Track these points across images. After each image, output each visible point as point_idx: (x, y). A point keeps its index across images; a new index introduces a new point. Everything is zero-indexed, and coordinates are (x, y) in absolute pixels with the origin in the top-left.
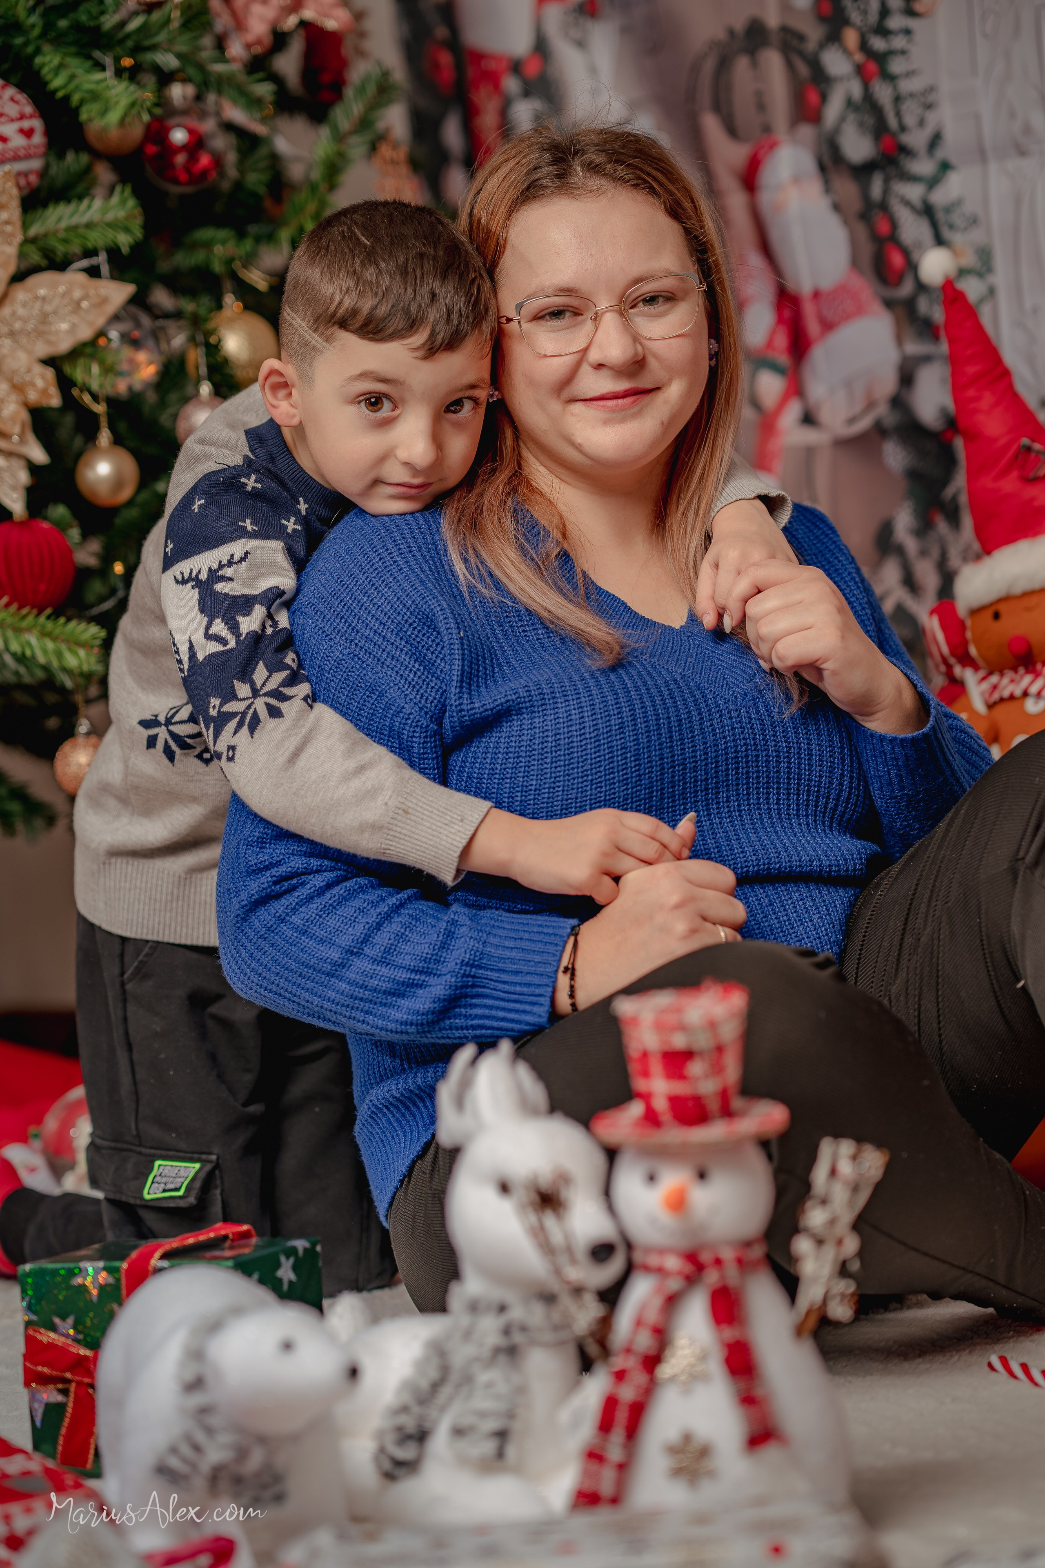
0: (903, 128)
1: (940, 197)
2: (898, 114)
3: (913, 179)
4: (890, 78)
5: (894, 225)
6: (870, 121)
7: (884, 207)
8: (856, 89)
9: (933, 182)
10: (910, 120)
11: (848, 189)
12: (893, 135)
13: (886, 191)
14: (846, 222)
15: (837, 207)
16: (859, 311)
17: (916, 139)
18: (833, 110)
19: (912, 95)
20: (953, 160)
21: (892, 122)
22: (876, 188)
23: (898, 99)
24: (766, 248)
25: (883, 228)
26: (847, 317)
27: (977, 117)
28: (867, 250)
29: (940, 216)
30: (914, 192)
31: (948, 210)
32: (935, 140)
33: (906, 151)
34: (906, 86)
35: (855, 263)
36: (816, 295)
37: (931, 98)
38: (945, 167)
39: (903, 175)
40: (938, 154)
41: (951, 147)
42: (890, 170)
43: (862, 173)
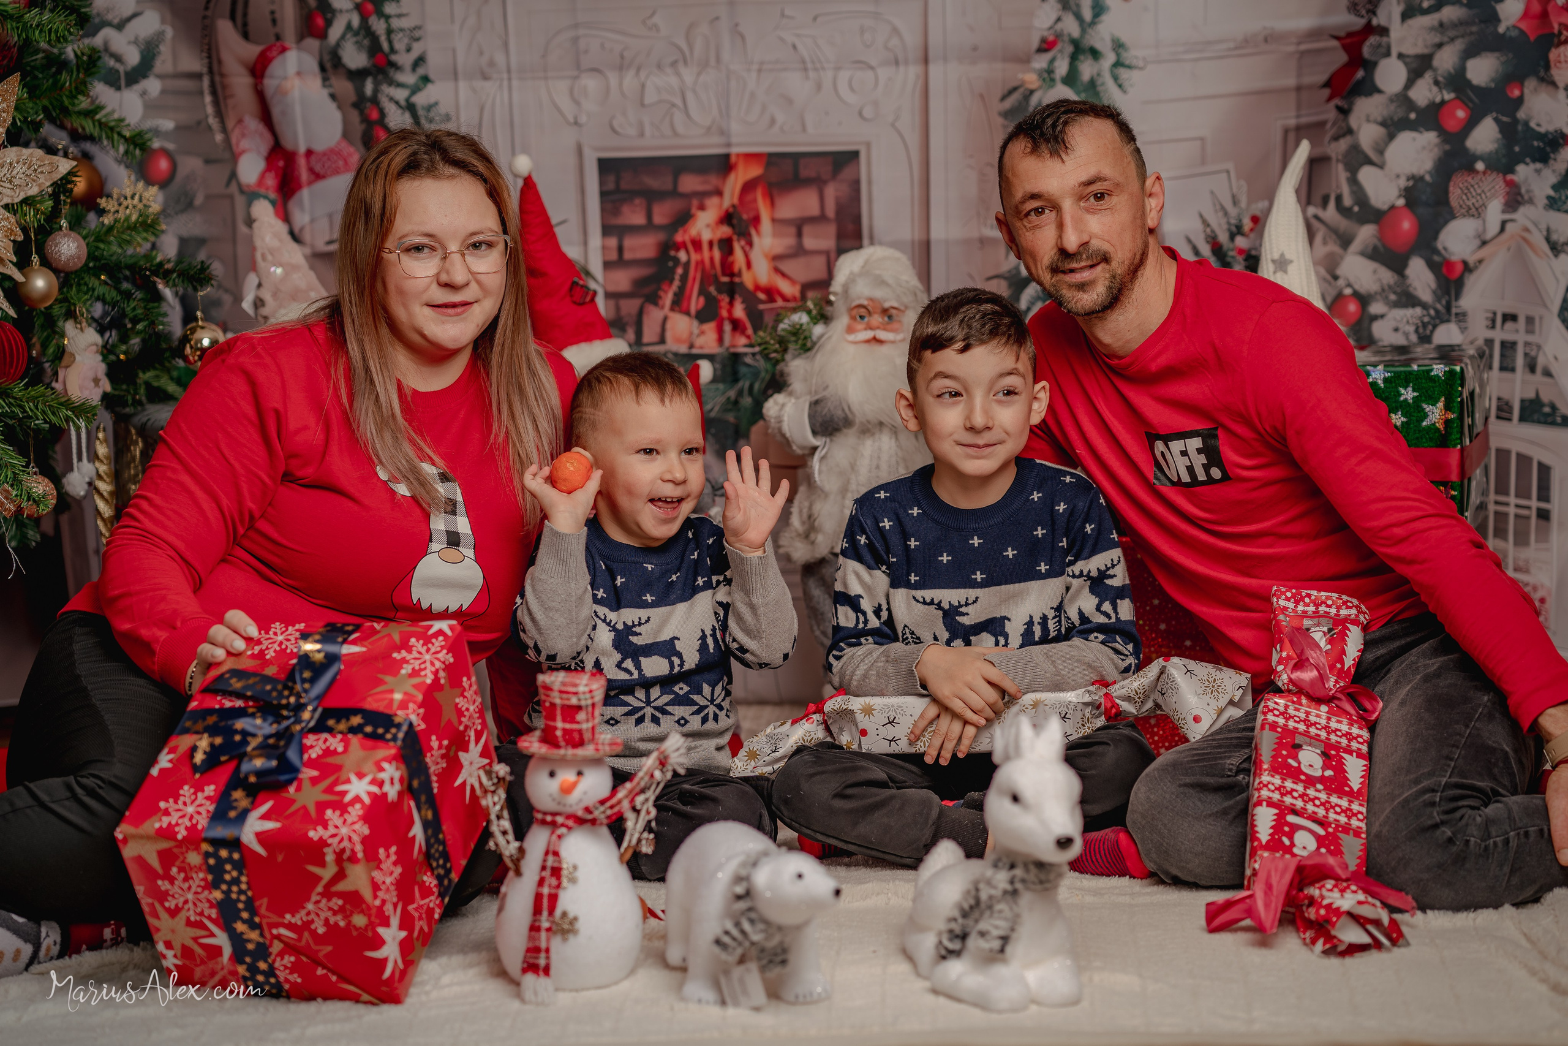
0: (393, 50)
1: (420, 99)
2: (390, 42)
3: (400, 85)
4: (381, 15)
5: (382, 114)
6: (366, 42)
7: (375, 100)
8: (356, 21)
9: (415, 90)
10: (398, 46)
11: (345, 87)
12: (386, 56)
13: (376, 91)
14: (340, 107)
15: (333, 96)
16: (347, 168)
17: (404, 59)
18: (335, 32)
19: (402, 30)
20: (432, 76)
21: (385, 46)
22: (369, 87)
23: (389, 32)
24: (266, 117)
25: (375, 115)
26: (337, 172)
27: (454, 51)
28: (358, 128)
29: (421, 113)
30: (401, 95)
31: (429, 108)
32: (420, 61)
33: (394, 66)
34: (395, 23)
35: (346, 135)
36: (309, 153)
37: (417, 34)
38: (426, 79)
39: (392, 83)
40: (421, 71)
41: (431, 68)
42: (380, 77)
43: (357, 76)
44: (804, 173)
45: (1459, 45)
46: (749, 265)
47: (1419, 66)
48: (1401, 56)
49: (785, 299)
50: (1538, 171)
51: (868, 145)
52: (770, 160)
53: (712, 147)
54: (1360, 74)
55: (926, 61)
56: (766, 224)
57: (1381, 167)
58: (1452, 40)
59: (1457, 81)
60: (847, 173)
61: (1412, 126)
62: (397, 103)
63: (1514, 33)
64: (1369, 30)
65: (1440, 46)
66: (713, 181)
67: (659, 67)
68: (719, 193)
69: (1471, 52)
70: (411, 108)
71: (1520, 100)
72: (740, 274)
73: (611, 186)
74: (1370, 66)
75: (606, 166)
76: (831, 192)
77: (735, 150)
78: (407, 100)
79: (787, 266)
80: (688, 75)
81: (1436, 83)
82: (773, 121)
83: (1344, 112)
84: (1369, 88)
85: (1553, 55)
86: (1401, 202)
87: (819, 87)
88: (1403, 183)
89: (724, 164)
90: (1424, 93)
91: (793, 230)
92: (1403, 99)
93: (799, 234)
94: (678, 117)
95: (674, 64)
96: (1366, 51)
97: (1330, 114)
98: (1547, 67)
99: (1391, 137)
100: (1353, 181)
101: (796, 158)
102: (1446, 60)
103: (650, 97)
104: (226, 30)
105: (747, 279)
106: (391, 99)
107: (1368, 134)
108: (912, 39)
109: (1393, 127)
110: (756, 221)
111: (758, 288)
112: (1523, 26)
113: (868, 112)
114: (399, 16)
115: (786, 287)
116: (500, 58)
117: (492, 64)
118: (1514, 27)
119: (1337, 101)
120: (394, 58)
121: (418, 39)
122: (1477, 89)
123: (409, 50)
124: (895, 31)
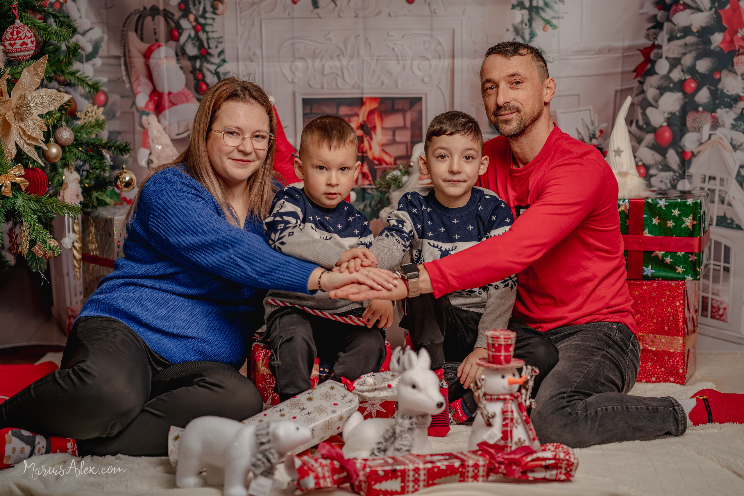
0: (209, 47)
1: (221, 70)
2: (208, 44)
3: (212, 63)
4: (204, 31)
5: (204, 76)
6: (197, 43)
7: (200, 70)
8: (193, 34)
9: (219, 66)
10: (212, 45)
11: (187, 63)
12: (206, 50)
13: (201, 66)
14: (184, 73)
15: (181, 68)
16: (187, 100)
17: (214, 51)
18: (183, 39)
19: (214, 38)
20: (227, 60)
21: (206, 45)
22: (198, 64)
23: (208, 39)
24: (150, 77)
25: (200, 77)
26: (182, 102)
27: (237, 48)
28: (193, 83)
29: (222, 76)
30: (213, 68)
31: (225, 74)
32: (222, 52)
33: (210, 54)
34: (211, 35)
35: (187, 86)
36: (170, 93)
37: (220, 40)
38: (224, 61)
39: (208, 62)
40: (222, 57)
41: (227, 55)
42: (203, 59)
43: (192, 59)
44: (397, 107)
45: (693, 54)
46: (370, 148)
47: (675, 63)
48: (667, 58)
49: (387, 164)
50: (727, 112)
51: (426, 95)
52: (381, 100)
53: (355, 94)
54: (649, 66)
55: (453, 57)
56: (379, 130)
57: (657, 108)
58: (690, 51)
59: (692, 70)
60: (416, 108)
61: (672, 90)
62: (211, 71)
63: (718, 49)
64: (654, 46)
65: (685, 54)
66: (355, 109)
67: (331, 57)
68: (357, 115)
69: (698, 57)
70: (217, 74)
71: (719, 80)
72: (366, 152)
73: (308, 111)
74: (653, 63)
75: (305, 102)
76: (409, 116)
77: (365, 96)
78: (215, 70)
79: (388, 149)
80: (345, 62)
81: (683, 71)
82: (383, 83)
83: (641, 83)
84: (652, 72)
85: (735, 59)
86: (665, 124)
87: (404, 68)
88: (666, 115)
89: (360, 102)
90: (676, 75)
91: (391, 133)
92: (667, 77)
93: (394, 135)
94: (340, 81)
95: (338, 56)
96: (652, 56)
97: (635, 84)
98: (733, 65)
99: (661, 94)
100: (644, 114)
101: (393, 100)
102: (687, 60)
103: (327, 71)
104: (133, 37)
105: (370, 155)
106: (208, 70)
107: (651, 93)
108: (447, 47)
109: (662, 90)
110: (374, 128)
111: (374, 159)
112: (722, 46)
113: (426, 80)
114: (213, 32)
115: (387, 159)
116: (258, 52)
117: (254, 54)
118: (718, 46)
119: (639, 78)
120: (210, 51)
121: (221, 43)
122: (700, 74)
123: (217, 47)
124: (439, 43)
